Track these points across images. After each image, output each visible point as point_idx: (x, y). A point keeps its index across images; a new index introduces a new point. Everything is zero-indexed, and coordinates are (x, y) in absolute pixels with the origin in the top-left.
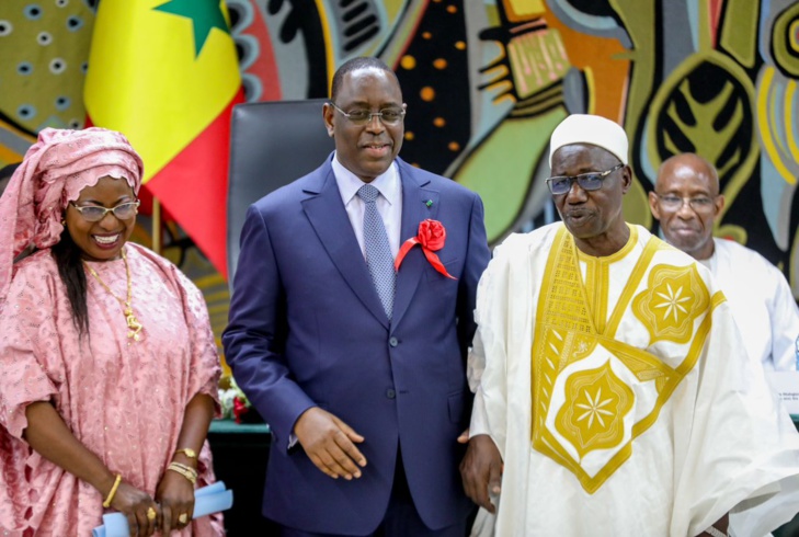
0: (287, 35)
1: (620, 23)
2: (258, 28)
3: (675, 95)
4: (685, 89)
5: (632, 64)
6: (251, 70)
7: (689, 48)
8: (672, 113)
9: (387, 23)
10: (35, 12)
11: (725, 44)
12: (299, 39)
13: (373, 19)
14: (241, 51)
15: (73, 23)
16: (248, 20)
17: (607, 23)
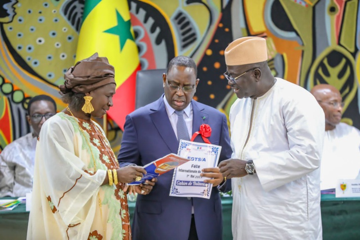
0: (158, 42)
1: (298, 34)
2: (146, 39)
3: (321, 64)
4: (325, 62)
5: (303, 52)
6: (144, 56)
7: (327, 45)
8: (320, 71)
9: (200, 36)
10: (54, 34)
11: (342, 42)
12: (163, 43)
13: (194, 34)
14: (139, 49)
15: (70, 38)
16: (142, 36)
17: (293, 35)
